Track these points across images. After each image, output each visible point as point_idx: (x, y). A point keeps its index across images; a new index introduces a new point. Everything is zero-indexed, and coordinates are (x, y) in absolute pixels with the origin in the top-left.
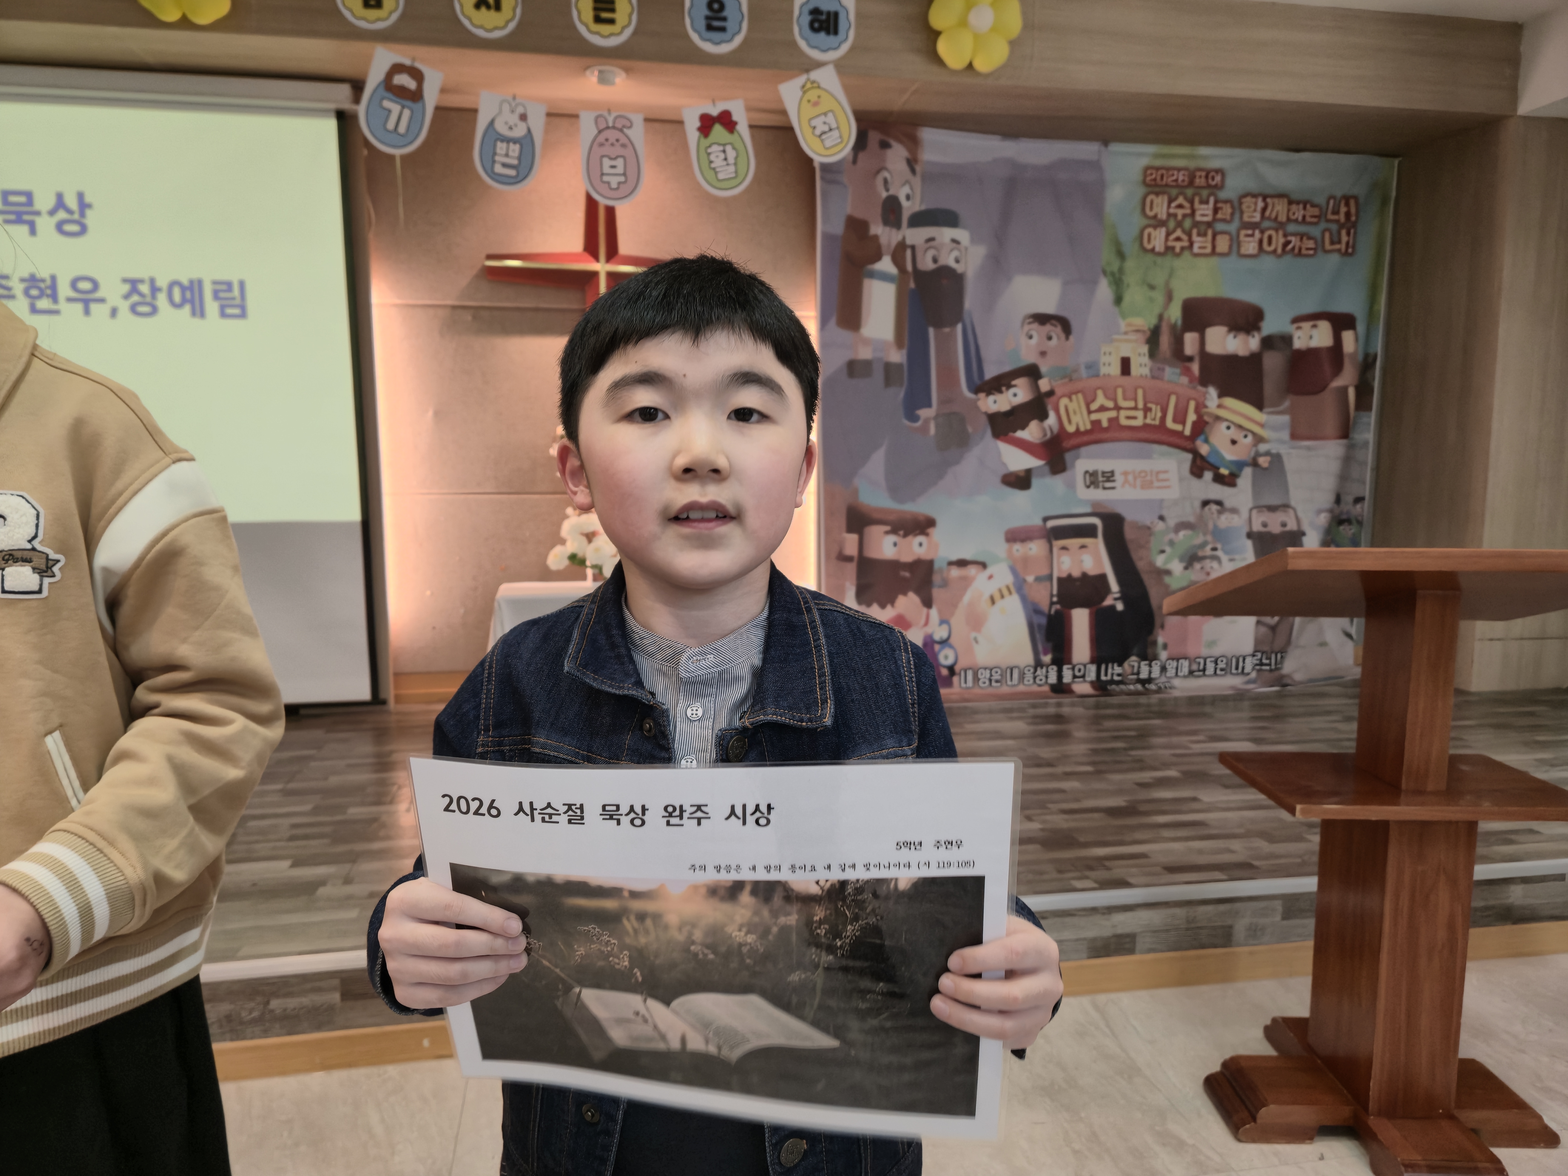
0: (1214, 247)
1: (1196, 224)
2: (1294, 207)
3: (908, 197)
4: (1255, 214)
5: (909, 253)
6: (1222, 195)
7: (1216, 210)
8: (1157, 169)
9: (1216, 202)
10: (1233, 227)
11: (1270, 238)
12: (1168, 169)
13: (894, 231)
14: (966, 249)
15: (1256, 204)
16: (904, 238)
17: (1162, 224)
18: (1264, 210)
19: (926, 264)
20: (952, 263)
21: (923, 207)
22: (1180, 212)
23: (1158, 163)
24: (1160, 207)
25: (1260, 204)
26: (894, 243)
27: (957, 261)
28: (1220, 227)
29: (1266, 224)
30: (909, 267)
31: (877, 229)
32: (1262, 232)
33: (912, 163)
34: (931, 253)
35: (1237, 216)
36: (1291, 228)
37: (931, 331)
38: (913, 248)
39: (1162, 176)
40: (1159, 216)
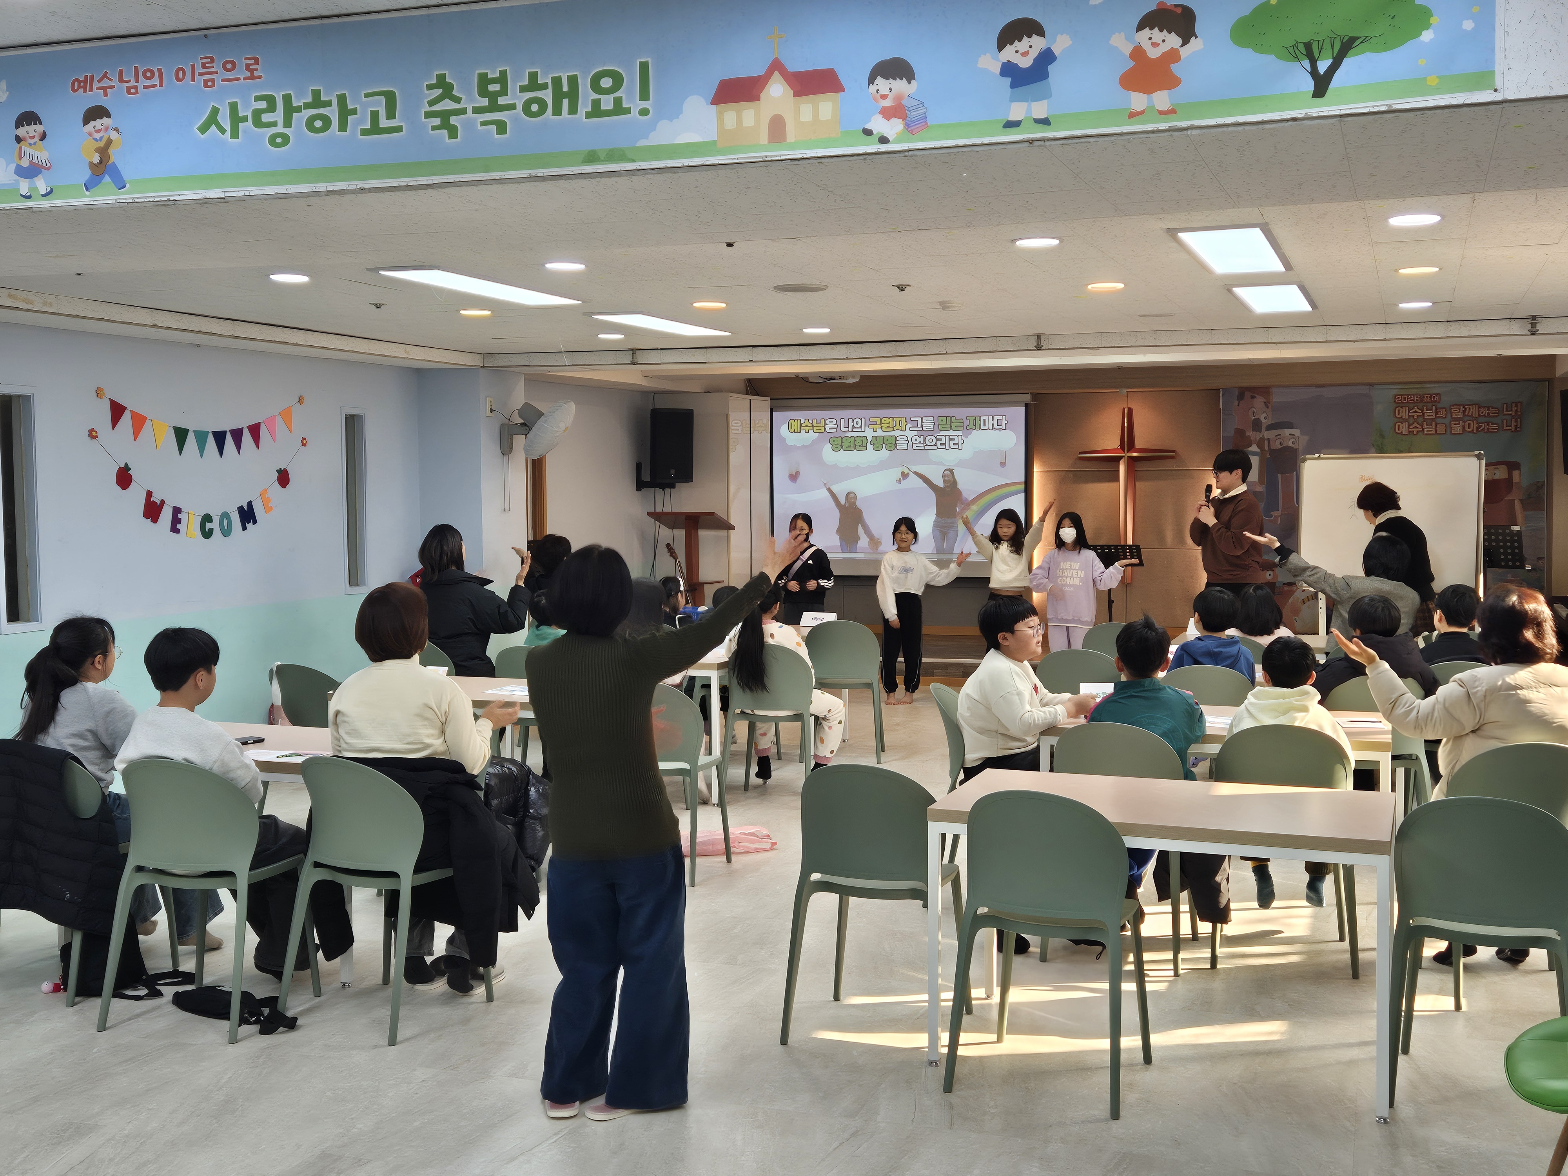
0: (1436, 431)
1: (1425, 420)
2: (1482, 410)
3: (1265, 418)
4: (1460, 414)
5: (1266, 442)
6: (1439, 405)
7: (1436, 413)
8: (1402, 395)
9: (1436, 409)
10: (1447, 421)
11: (1469, 424)
12: (1408, 396)
13: (1258, 433)
14: (1299, 437)
15: (1460, 409)
16: (1264, 436)
17: (1405, 421)
18: (1464, 412)
19: (1277, 445)
20: (1291, 445)
21: (1273, 422)
22: (1416, 415)
23: (1402, 392)
24: (1404, 413)
25: (1462, 409)
26: (1258, 439)
27: (1293, 443)
28: (1439, 421)
29: (1466, 418)
30: (1267, 448)
31: (1249, 433)
32: (1464, 422)
33: (1266, 404)
34: (1278, 442)
35: (1449, 415)
36: (1481, 419)
37: (1279, 475)
38: (1269, 440)
39: (1405, 398)
40: (1404, 417)
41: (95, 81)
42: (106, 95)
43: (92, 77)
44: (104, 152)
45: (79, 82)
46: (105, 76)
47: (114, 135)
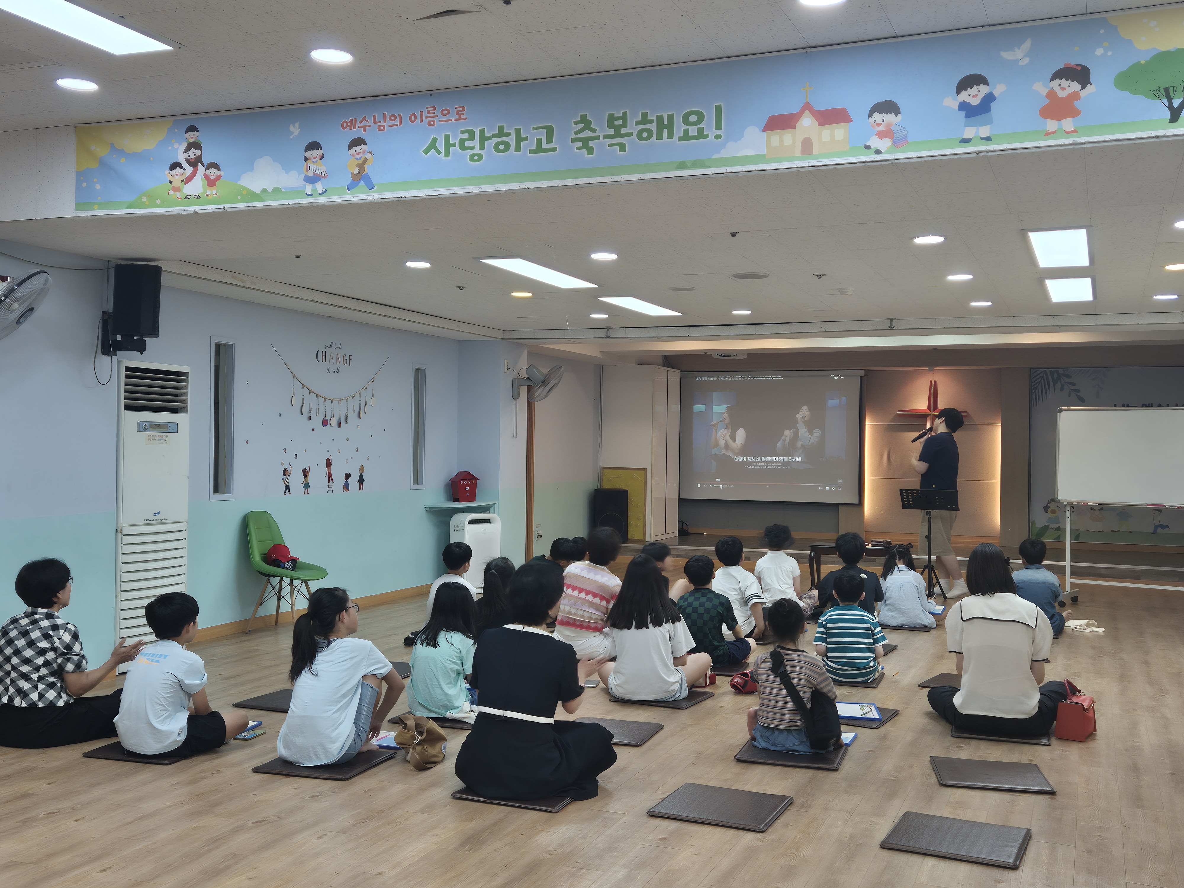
41: (358, 122)
42: (364, 131)
43: (355, 120)
44: (361, 167)
45: (347, 123)
46: (364, 119)
47: (369, 156)
